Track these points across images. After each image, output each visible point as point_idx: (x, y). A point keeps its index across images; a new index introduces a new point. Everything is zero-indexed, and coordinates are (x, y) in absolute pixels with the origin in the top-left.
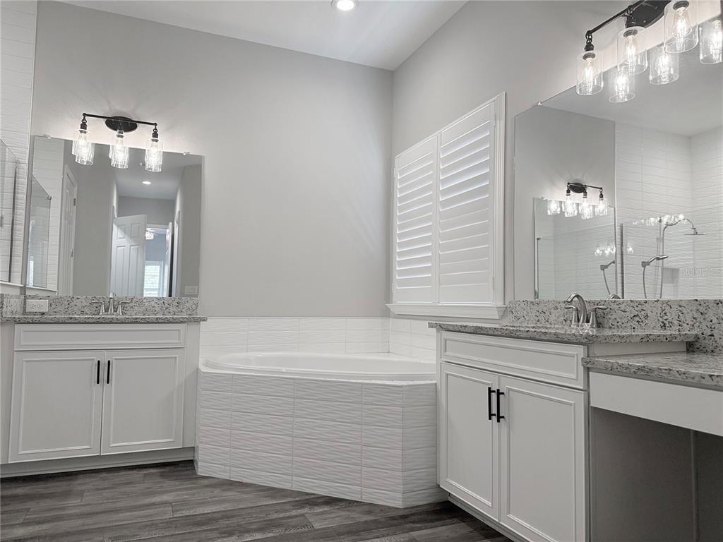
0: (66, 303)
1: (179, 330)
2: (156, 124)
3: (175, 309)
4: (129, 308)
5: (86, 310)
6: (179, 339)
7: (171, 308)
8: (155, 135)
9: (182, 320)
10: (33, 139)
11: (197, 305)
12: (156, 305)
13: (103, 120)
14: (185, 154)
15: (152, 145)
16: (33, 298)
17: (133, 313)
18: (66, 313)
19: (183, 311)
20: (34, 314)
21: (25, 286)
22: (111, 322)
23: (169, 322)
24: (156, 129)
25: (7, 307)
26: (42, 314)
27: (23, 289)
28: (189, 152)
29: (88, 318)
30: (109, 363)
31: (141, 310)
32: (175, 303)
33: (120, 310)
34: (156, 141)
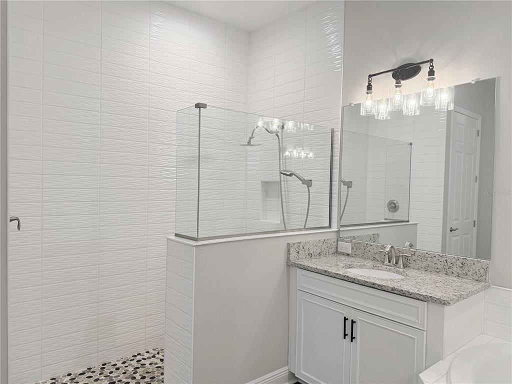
0: (363, 248)
1: (417, 307)
2: (431, 61)
3: (458, 271)
4: (412, 261)
5: (377, 257)
7: (454, 269)
8: (431, 73)
10: (344, 108)
11: (486, 270)
12: (438, 262)
13: (391, 73)
14: (473, 82)
15: (428, 85)
16: (342, 241)
17: (416, 267)
18: (364, 257)
19: (468, 273)
20: (343, 254)
21: (339, 230)
22: (353, 282)
23: (405, 296)
24: (432, 66)
25: (298, 252)
26: (348, 255)
27: (338, 232)
28: (479, 79)
29: (337, 274)
30: (353, 322)
31: (423, 265)
32: (459, 263)
33: (401, 263)
34: (433, 79)
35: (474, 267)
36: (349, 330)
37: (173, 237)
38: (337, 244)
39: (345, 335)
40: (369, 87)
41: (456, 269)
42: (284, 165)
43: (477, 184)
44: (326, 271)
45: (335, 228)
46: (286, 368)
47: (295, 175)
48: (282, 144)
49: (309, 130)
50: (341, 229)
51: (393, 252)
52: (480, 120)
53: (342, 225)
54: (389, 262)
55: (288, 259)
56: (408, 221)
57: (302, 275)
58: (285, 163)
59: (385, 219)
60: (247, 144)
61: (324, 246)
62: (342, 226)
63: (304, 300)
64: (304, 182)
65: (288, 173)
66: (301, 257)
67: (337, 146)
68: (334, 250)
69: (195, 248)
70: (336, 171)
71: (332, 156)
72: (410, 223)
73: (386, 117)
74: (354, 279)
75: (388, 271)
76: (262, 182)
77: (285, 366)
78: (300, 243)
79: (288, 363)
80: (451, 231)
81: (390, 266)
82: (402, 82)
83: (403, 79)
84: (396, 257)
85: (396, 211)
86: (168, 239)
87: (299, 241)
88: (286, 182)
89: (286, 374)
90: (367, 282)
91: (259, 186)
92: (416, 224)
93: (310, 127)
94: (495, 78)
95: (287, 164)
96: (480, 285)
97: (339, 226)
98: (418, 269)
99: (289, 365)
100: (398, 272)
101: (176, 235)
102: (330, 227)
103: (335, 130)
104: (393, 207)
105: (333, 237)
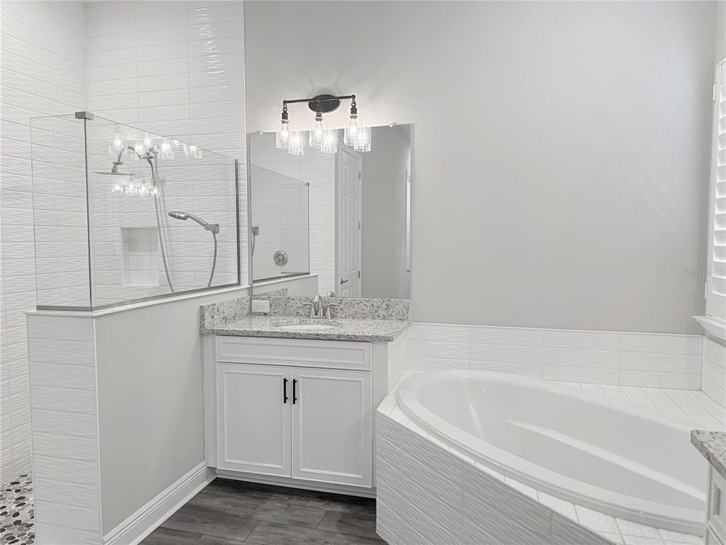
0: (284, 304)
1: (363, 350)
2: (353, 97)
3: (384, 313)
4: (339, 309)
5: (300, 311)
6: (364, 360)
8: (354, 110)
9: (364, 338)
10: (249, 136)
11: (408, 309)
12: (365, 308)
13: (307, 103)
14: (391, 126)
15: (351, 123)
16: (257, 299)
17: (343, 316)
18: (285, 314)
19: (393, 314)
20: (259, 314)
21: (252, 286)
22: (294, 338)
23: (352, 341)
24: (354, 103)
25: (213, 317)
26: (265, 314)
27: (250, 289)
28: (395, 123)
29: (274, 332)
30: (295, 381)
31: (351, 312)
32: (384, 306)
33: (328, 313)
34: (356, 117)
35: (397, 307)
36: (290, 392)
37: (35, 311)
38: (251, 303)
39: (285, 398)
40: (285, 116)
41: (381, 312)
42: (162, 204)
43: (360, 231)
44: (259, 332)
45: (245, 284)
46: (203, 463)
47: (190, 217)
48: (157, 175)
49: (196, 157)
50: (254, 285)
51: (320, 303)
52: (361, 161)
53: (254, 279)
54: (316, 314)
55: (202, 326)
56: (309, 273)
57: (223, 343)
58: (164, 202)
59: (282, 273)
60: (111, 171)
61: (238, 308)
62: (255, 282)
63: (226, 373)
64: (207, 227)
65: (183, 216)
66: (215, 322)
67: (243, 183)
68: (247, 311)
69: (94, 320)
70: (244, 213)
71: (237, 196)
72: (311, 275)
73: (300, 153)
74: (295, 334)
75: (317, 324)
76: (122, 229)
77: (201, 461)
78: (214, 305)
79: (204, 457)
80: (342, 283)
81: (318, 318)
82: (324, 115)
83: (324, 112)
84: (323, 308)
85: (284, 264)
86: (28, 315)
87: (213, 303)
88: (166, 229)
89: (204, 470)
90: (310, 334)
91: (118, 236)
92: (317, 276)
93: (198, 154)
94: (410, 125)
95: (166, 204)
96: (405, 323)
97: (251, 282)
98: (346, 317)
99: (206, 459)
100: (327, 324)
101: (39, 308)
102: (239, 283)
103: (239, 161)
104: (280, 259)
105: (245, 294)
